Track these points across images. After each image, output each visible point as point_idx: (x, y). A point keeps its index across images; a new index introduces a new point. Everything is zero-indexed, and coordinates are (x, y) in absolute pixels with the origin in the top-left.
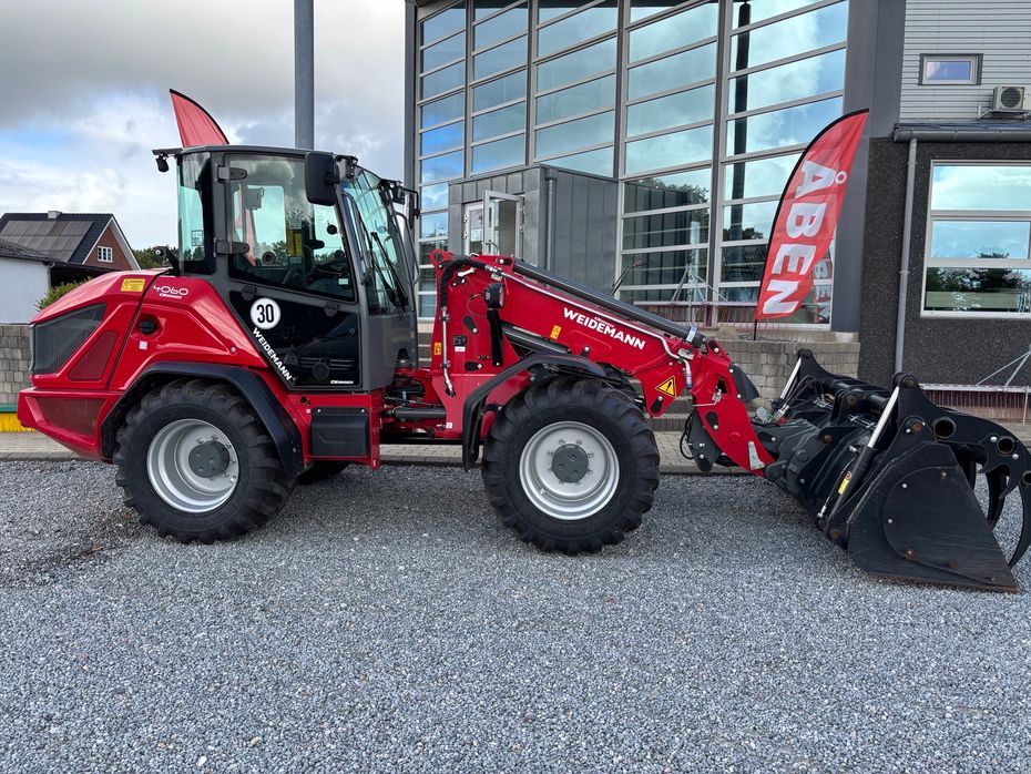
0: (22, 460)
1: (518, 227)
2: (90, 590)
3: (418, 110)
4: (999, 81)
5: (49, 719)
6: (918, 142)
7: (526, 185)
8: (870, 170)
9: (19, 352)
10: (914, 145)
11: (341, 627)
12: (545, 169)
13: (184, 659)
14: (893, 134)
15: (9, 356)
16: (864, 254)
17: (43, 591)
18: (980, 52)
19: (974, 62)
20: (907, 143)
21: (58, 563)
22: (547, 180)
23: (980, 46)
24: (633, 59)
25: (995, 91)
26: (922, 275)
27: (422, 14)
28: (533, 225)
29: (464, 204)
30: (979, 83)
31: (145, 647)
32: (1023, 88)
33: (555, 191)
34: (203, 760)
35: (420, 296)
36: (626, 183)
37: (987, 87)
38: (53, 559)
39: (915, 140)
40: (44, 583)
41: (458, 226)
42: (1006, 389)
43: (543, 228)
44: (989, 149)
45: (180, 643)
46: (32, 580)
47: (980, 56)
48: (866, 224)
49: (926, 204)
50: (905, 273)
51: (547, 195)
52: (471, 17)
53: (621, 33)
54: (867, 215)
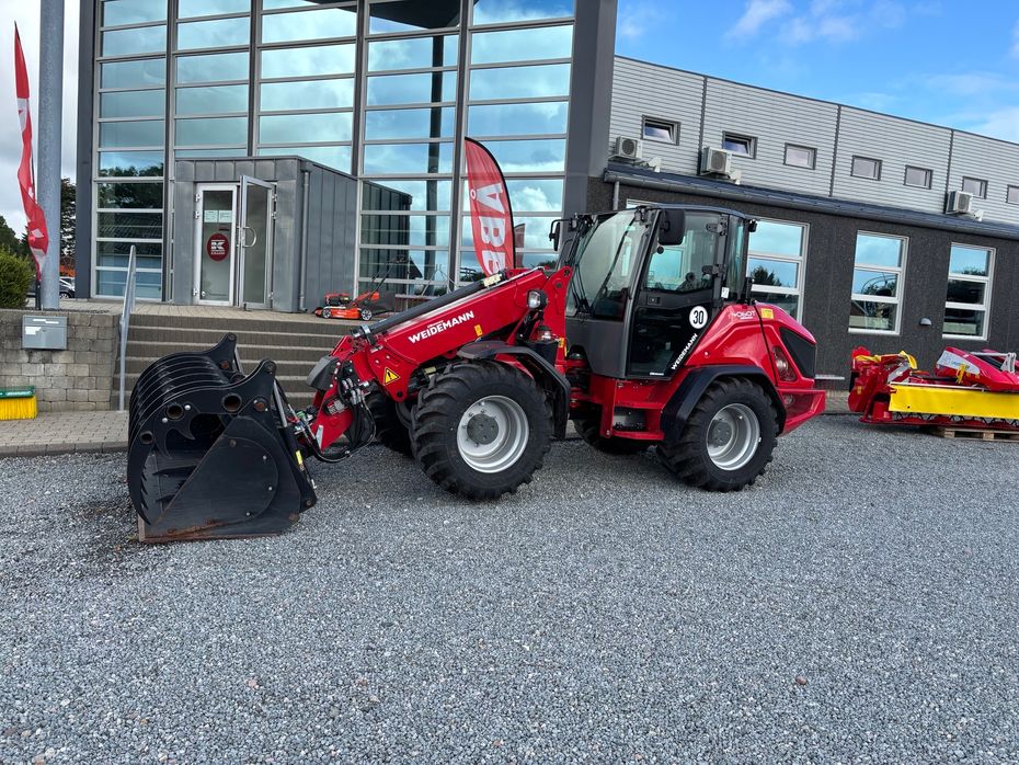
35: (98, 271)
36: (364, 182)
43: (299, 218)
51: (303, 187)
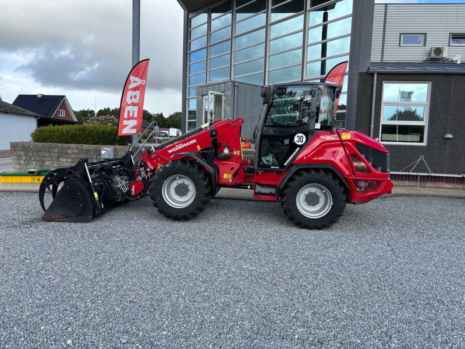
0: (22, 192)
1: (223, 105)
2: (42, 229)
3: (188, 55)
4: (432, 45)
5: (26, 259)
6: (377, 74)
7: (226, 89)
8: (359, 85)
9: (23, 152)
10: (376, 75)
11: (121, 241)
12: (234, 82)
13: (69, 247)
14: (368, 71)
15: (19, 154)
16: (356, 118)
17: (27, 230)
18: (425, 32)
19: (423, 36)
20: (373, 74)
21: (33, 222)
22: (235, 86)
23: (426, 30)
24: (272, 37)
25: (431, 48)
26: (379, 127)
27: (191, 15)
28: (229, 105)
29: (203, 96)
30: (425, 45)
31: (58, 244)
32: (443, 48)
33: (238, 91)
34: (70, 268)
37: (428, 48)
38: (31, 221)
39: (376, 74)
40: (28, 227)
41: (200, 104)
42: (411, 173)
44: (407, 77)
45: (69, 243)
46: (24, 226)
47: (425, 34)
48: (357, 106)
49: (381, 98)
50: (372, 126)
52: (209, 17)
53: (267, 26)
54: (358, 103)
